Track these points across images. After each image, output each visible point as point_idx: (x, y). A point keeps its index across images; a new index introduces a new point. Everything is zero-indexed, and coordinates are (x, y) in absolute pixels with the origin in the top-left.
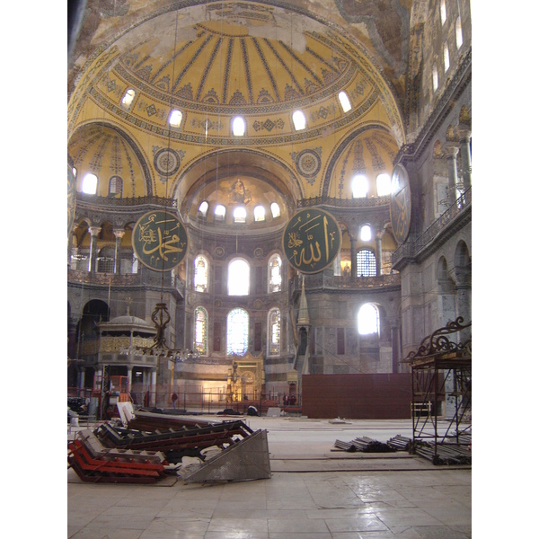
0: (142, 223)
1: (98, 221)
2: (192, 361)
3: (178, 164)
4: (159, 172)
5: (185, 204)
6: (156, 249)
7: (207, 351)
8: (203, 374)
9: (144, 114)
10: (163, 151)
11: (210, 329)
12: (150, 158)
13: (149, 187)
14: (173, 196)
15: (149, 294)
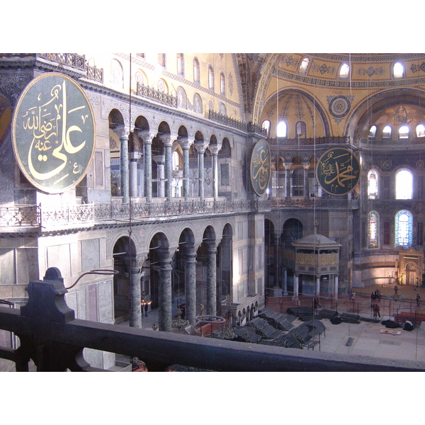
0: (322, 160)
1: (289, 158)
2: (367, 254)
3: (349, 106)
4: (334, 115)
5: (357, 131)
6: (335, 178)
7: (379, 245)
8: (376, 263)
9: (318, 74)
10: (336, 98)
11: (381, 227)
12: (325, 106)
13: (327, 129)
14: (347, 133)
15: (331, 214)
